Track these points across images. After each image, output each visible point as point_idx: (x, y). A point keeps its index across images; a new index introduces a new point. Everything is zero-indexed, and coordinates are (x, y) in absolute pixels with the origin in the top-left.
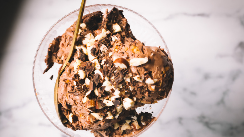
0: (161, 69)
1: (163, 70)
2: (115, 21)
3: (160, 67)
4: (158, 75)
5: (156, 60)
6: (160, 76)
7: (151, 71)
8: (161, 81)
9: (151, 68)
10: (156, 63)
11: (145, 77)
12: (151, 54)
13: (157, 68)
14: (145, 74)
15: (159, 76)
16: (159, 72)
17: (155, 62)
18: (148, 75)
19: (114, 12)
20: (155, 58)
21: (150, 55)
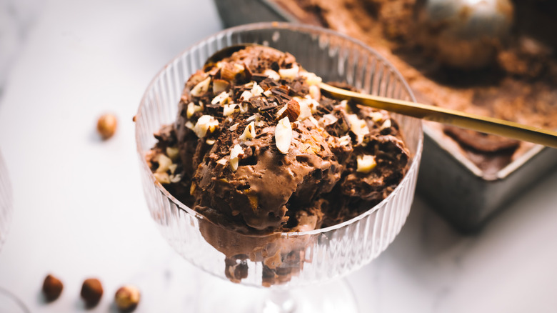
0: (256, 183)
1: (254, 188)
2: (380, 160)
3: (261, 184)
4: (246, 176)
5: (278, 178)
6: (241, 179)
7: (258, 162)
8: (230, 182)
9: (263, 162)
10: (272, 175)
11: (249, 147)
12: (293, 171)
13: (260, 174)
14: (253, 148)
15: (241, 177)
16: (251, 177)
17: (274, 175)
18: (251, 153)
19: (399, 157)
20: (282, 178)
21: (291, 168)
